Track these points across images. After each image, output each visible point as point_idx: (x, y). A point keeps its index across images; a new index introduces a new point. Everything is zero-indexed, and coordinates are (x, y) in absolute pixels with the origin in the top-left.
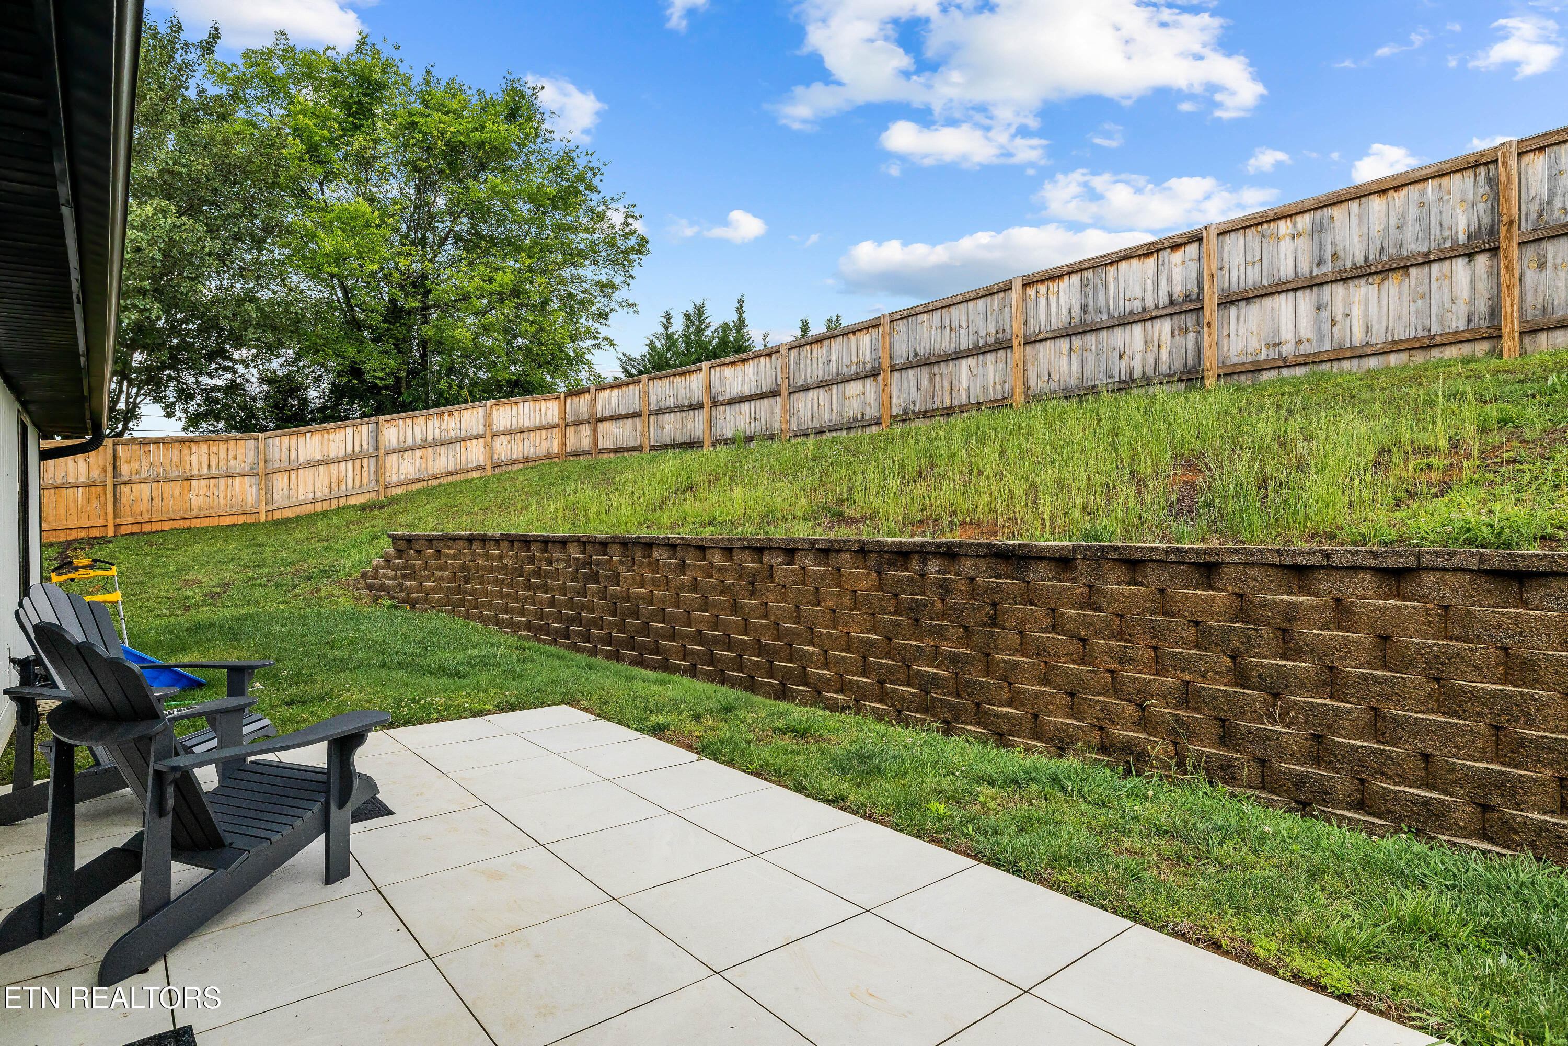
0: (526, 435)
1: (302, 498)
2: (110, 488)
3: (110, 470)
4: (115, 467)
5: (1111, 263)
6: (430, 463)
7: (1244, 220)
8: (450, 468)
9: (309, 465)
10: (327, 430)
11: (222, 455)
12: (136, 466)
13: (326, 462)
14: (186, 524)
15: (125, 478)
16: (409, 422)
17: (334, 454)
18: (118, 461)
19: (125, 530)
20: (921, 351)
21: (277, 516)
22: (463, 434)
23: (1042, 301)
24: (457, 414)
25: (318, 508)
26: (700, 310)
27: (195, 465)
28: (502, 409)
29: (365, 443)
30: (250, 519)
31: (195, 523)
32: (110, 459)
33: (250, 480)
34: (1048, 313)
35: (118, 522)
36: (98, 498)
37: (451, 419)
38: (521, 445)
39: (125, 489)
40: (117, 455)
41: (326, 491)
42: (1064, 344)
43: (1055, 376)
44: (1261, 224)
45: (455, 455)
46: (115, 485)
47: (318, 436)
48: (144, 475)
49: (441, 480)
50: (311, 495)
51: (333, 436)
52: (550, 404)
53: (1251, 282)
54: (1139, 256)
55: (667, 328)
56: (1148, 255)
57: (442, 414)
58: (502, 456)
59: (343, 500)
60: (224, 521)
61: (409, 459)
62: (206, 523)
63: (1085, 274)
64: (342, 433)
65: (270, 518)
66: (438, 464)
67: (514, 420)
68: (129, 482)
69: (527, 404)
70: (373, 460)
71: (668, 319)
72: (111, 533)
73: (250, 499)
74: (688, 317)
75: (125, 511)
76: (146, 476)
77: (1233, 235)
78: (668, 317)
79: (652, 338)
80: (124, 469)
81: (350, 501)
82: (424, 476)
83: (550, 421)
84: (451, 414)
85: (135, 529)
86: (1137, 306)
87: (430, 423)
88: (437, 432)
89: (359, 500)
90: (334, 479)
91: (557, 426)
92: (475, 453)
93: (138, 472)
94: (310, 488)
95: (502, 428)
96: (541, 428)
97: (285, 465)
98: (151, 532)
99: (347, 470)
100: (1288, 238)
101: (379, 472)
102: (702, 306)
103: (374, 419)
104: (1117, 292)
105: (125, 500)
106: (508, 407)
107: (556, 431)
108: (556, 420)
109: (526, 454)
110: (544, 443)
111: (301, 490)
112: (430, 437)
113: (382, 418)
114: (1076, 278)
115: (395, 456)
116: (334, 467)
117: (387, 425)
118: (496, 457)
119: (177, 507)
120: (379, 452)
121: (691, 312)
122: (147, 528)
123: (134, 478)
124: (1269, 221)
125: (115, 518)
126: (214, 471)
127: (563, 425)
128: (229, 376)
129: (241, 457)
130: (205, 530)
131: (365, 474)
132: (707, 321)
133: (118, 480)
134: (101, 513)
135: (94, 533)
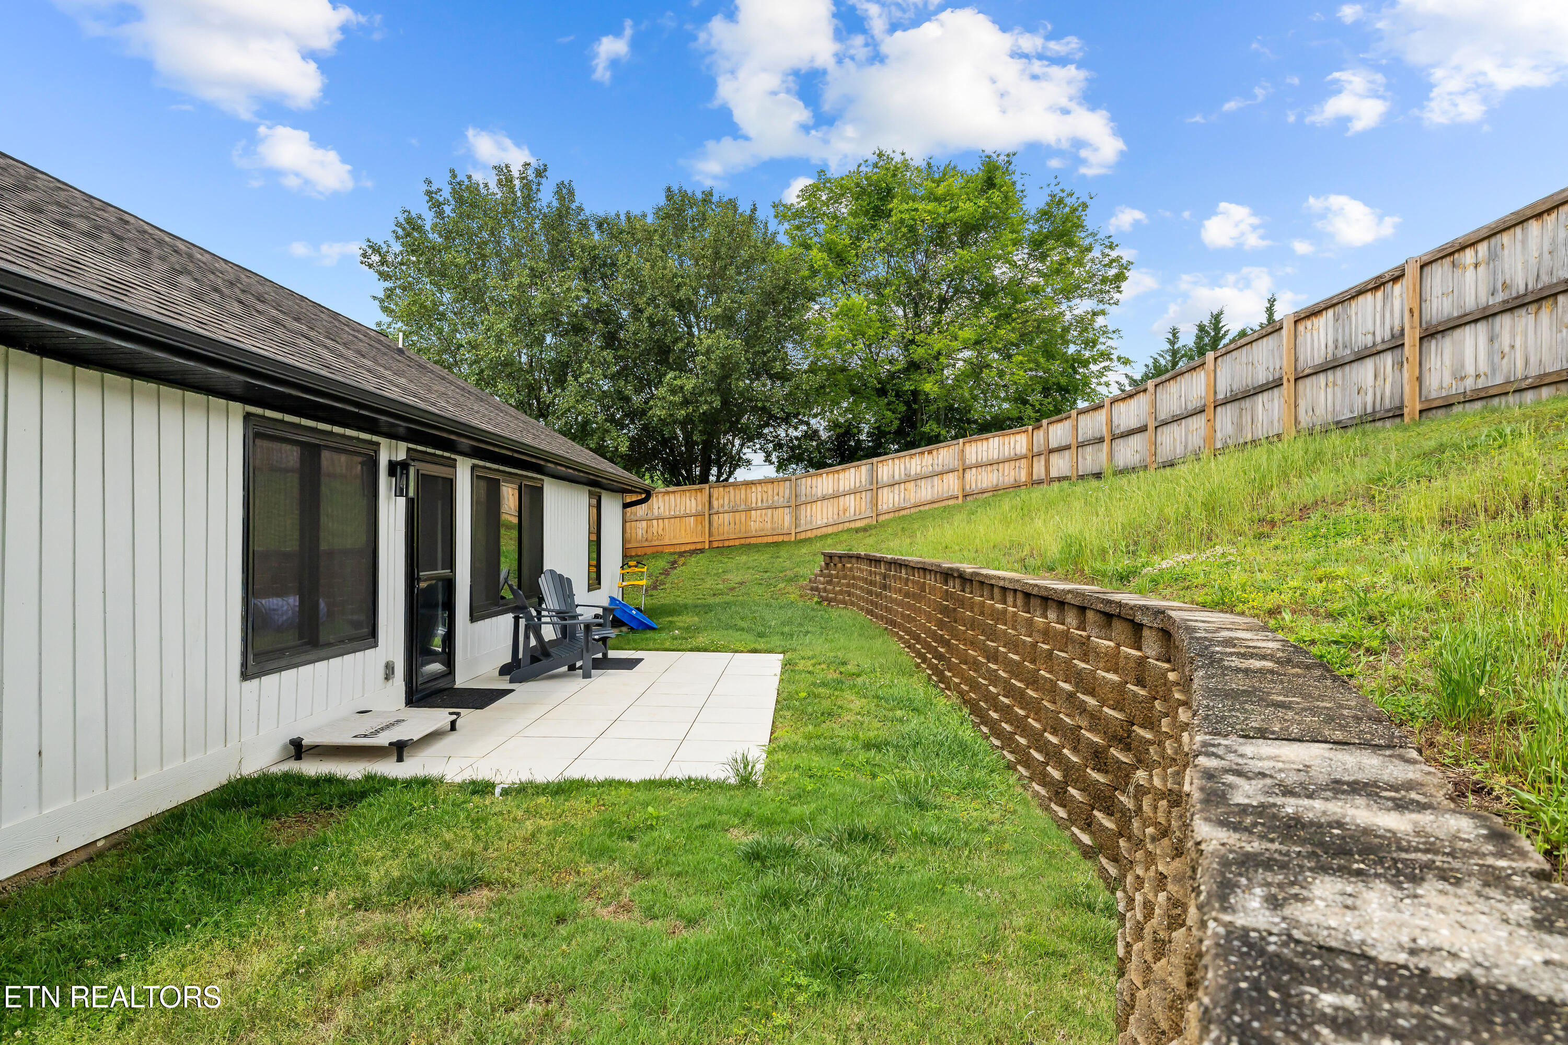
0: (995, 467)
1: (819, 522)
2: (707, 517)
3: (707, 503)
4: (710, 503)
5: (1353, 298)
6: (913, 494)
7: (1439, 251)
8: (929, 497)
9: (824, 498)
10: (837, 471)
11: (770, 492)
12: (721, 501)
13: (836, 496)
14: (748, 541)
15: (716, 510)
16: (897, 461)
17: (841, 489)
18: (712, 499)
19: (715, 545)
20: (1234, 388)
21: (803, 536)
22: (940, 468)
23: (1309, 335)
24: (935, 453)
25: (830, 530)
26: (1217, 318)
27: (754, 500)
28: (973, 445)
29: (863, 480)
30: (786, 538)
31: (753, 541)
32: (706, 497)
33: (787, 510)
34: (1312, 349)
35: (711, 539)
36: (701, 523)
37: (930, 457)
38: (990, 475)
39: (715, 517)
40: (712, 494)
41: (836, 517)
42: (1322, 377)
43: (1318, 412)
44: (1452, 254)
45: (933, 486)
46: (710, 515)
47: (831, 476)
49: (922, 508)
50: (825, 521)
51: (841, 475)
52: (1018, 437)
53: (1445, 314)
54: (1371, 289)
55: (1172, 343)
56: (1376, 288)
57: (923, 453)
58: (974, 486)
59: (847, 524)
60: (770, 540)
61: (896, 491)
62: (759, 540)
63: (1337, 308)
64: (847, 473)
65: (798, 537)
66: (918, 495)
67: (985, 454)
68: (718, 513)
69: (996, 439)
70: (869, 493)
71: (1174, 335)
72: (707, 546)
73: (786, 524)
74: (1201, 328)
75: (715, 531)
76: (727, 508)
77: (1434, 265)
78: (1175, 333)
79: (1156, 356)
80: (715, 504)
81: (853, 525)
82: (908, 505)
83: (1018, 452)
84: (930, 452)
85: (720, 544)
86: (1369, 340)
87: (913, 461)
88: (919, 468)
89: (859, 524)
90: (841, 508)
91: (1025, 457)
92: (951, 484)
94: (825, 516)
95: (974, 461)
96: (1009, 460)
97: (809, 499)
98: (729, 547)
99: (850, 502)
100: (1472, 268)
101: (875, 502)
102: (1221, 313)
103: (870, 461)
104: (1356, 327)
105: (715, 524)
106: (979, 443)
107: (1024, 461)
108: (1024, 451)
109: (995, 483)
110: (1012, 473)
111: (819, 517)
112: (913, 473)
113: (875, 460)
114: (1330, 312)
115: (885, 489)
116: (841, 499)
117: (880, 465)
118: (968, 487)
119: (743, 530)
120: (874, 487)
121: (1206, 322)
122: (727, 544)
123: (721, 510)
124: (1458, 251)
125: (709, 537)
126: (765, 504)
127: (1032, 456)
128: (805, 428)
129: (781, 494)
130: (756, 545)
131: (863, 504)
132: (1224, 329)
133: (712, 511)
134: (703, 533)
135: (699, 546)
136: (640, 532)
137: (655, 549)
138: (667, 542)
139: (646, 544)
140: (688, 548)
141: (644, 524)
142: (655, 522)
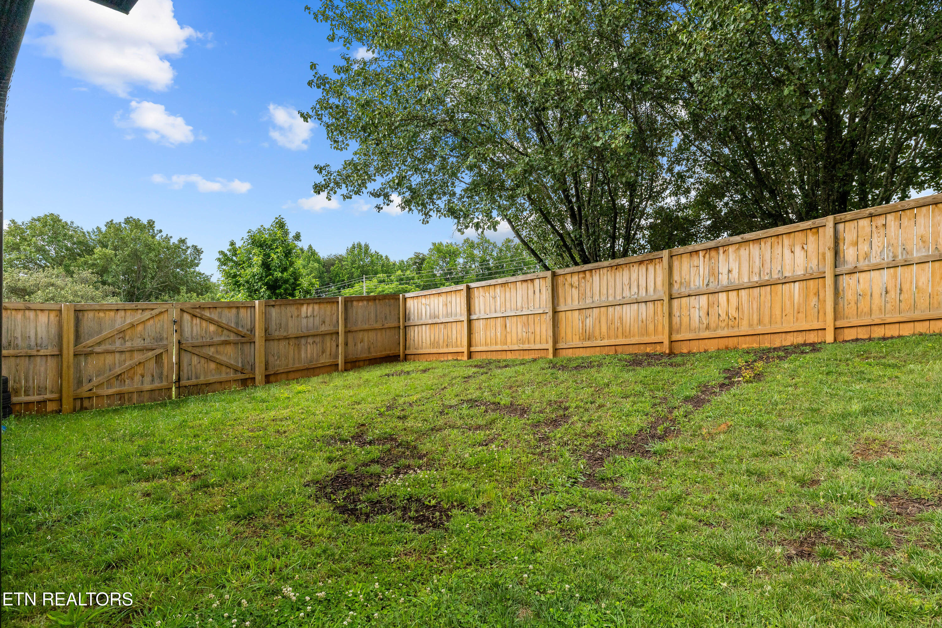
2: (829, 280)
3: (830, 256)
4: (836, 253)
12: (864, 247)
15: (849, 267)
18: (841, 244)
19: (850, 335)
32: (830, 242)
35: (839, 324)
36: (817, 294)
39: (845, 281)
40: (841, 237)
46: (836, 276)
48: (875, 260)
68: (855, 271)
72: (829, 337)
75: (849, 309)
76: (878, 260)
80: (849, 254)
85: (863, 334)
93: (867, 256)
98: (884, 339)
105: (849, 295)
122: (878, 332)
123: (862, 264)
125: (835, 319)
133: (840, 270)
134: (820, 312)
135: (812, 338)
136: (695, 315)
137: (722, 343)
138: (744, 329)
139: (707, 334)
140: (789, 340)
141: (703, 299)
142: (722, 297)
